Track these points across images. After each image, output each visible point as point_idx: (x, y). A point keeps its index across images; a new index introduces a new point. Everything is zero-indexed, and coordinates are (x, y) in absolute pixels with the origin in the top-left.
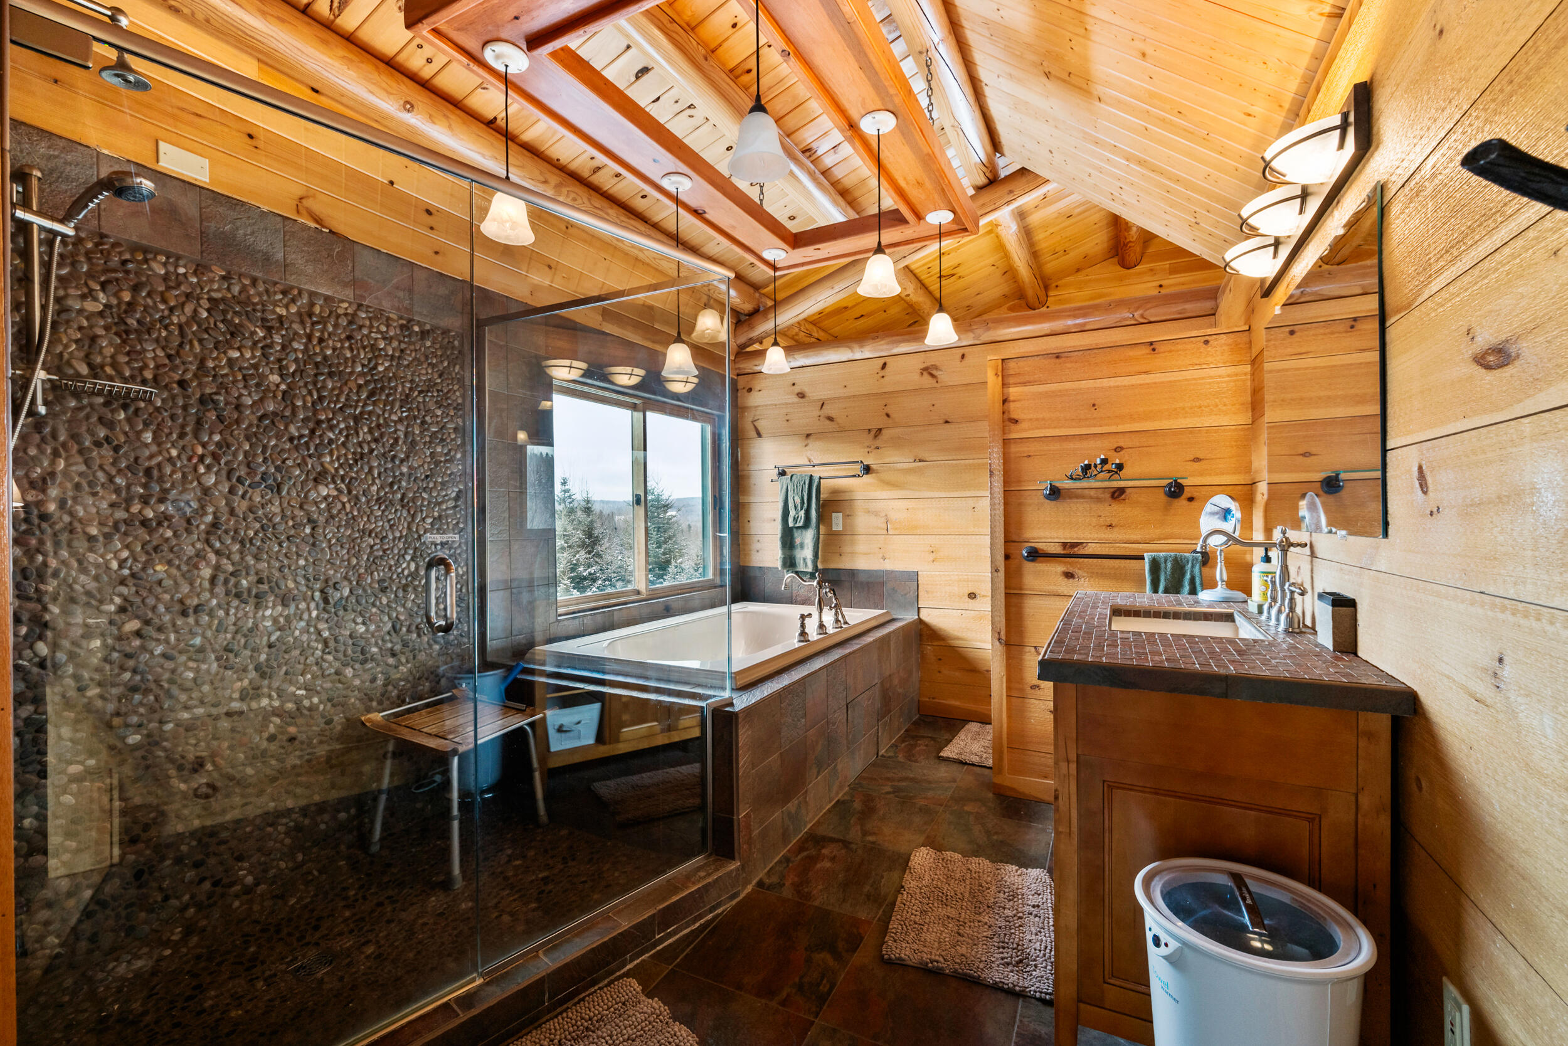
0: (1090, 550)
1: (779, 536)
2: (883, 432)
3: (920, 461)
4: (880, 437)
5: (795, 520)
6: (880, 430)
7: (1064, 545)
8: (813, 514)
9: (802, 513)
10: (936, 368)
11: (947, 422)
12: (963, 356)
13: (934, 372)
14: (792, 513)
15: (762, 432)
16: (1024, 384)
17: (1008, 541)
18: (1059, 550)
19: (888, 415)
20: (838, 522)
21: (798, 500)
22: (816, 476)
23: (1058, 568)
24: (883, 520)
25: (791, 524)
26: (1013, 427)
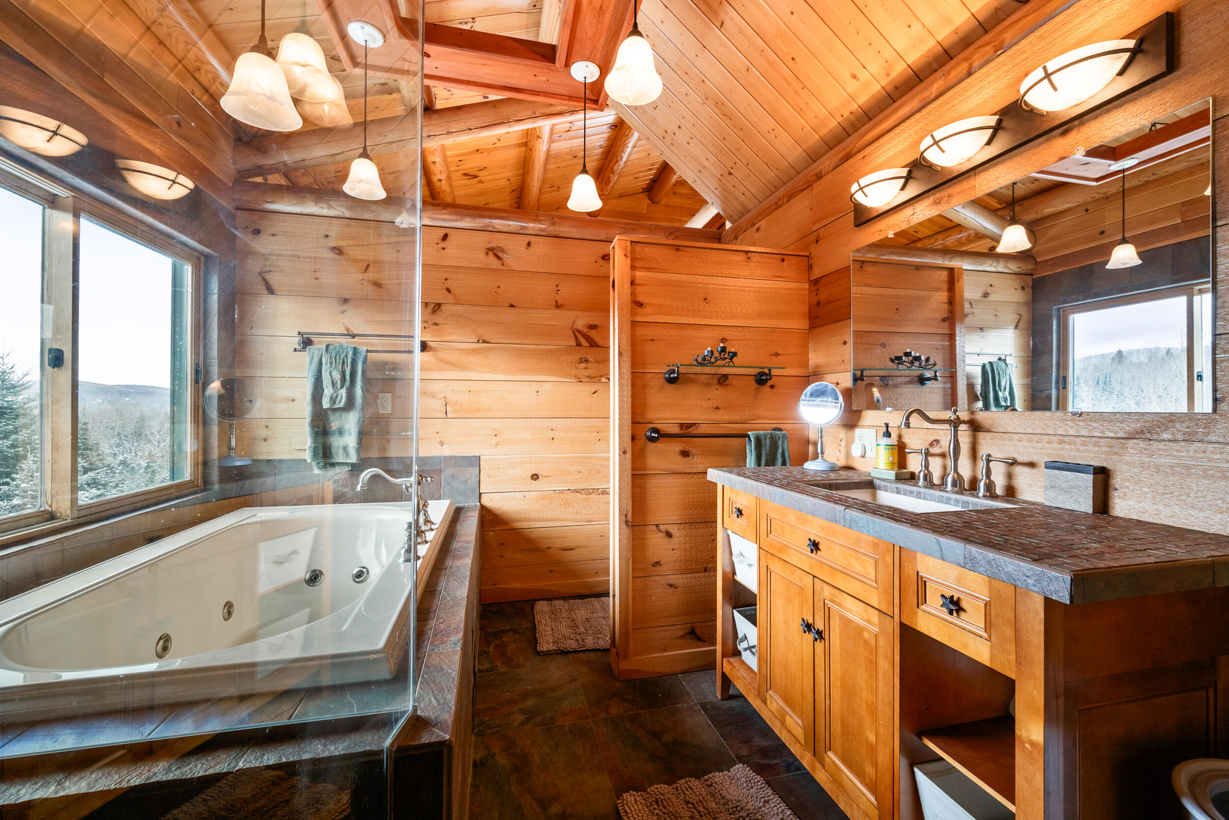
0: (703, 429)
1: (308, 419)
2: (443, 307)
3: (484, 342)
4: (439, 313)
5: (333, 400)
6: (439, 305)
7: (682, 425)
8: (359, 392)
9: (343, 392)
10: (502, 250)
11: (512, 306)
12: (529, 244)
13: (500, 254)
14: (328, 391)
15: (275, 287)
16: (649, 269)
17: (634, 422)
18: (675, 430)
19: (449, 290)
20: (385, 404)
21: (337, 376)
22: (363, 349)
23: (676, 447)
24: (442, 402)
25: (326, 404)
26: (639, 310)
